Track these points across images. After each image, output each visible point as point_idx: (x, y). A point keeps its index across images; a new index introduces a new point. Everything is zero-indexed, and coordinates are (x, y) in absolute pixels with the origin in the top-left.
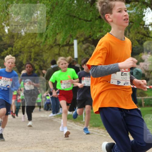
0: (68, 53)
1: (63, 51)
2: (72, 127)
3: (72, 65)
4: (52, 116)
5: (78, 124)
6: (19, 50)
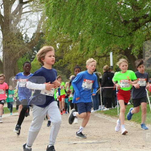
0: (105, 62)
1: (101, 61)
2: (109, 120)
3: (108, 71)
4: (93, 112)
5: (113, 118)
6: (67, 61)
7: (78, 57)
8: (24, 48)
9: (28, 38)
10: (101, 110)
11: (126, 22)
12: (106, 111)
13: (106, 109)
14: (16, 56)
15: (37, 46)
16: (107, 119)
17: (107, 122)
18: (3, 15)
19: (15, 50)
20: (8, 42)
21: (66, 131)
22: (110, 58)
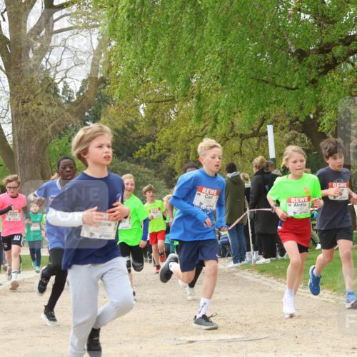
0: (257, 150)
1: (247, 147)
2: (270, 287)
3: (266, 171)
4: (233, 267)
5: (280, 282)
6: (166, 146)
7: (191, 138)
8: (63, 114)
9: (70, 91)
10: (250, 262)
11: (302, 54)
12: (264, 264)
13: (263, 260)
14: (43, 135)
15: (93, 111)
16: (265, 283)
17: (267, 291)
18: (8, 36)
19: (42, 120)
20: (24, 102)
21: (169, 312)
22: (267, 140)
